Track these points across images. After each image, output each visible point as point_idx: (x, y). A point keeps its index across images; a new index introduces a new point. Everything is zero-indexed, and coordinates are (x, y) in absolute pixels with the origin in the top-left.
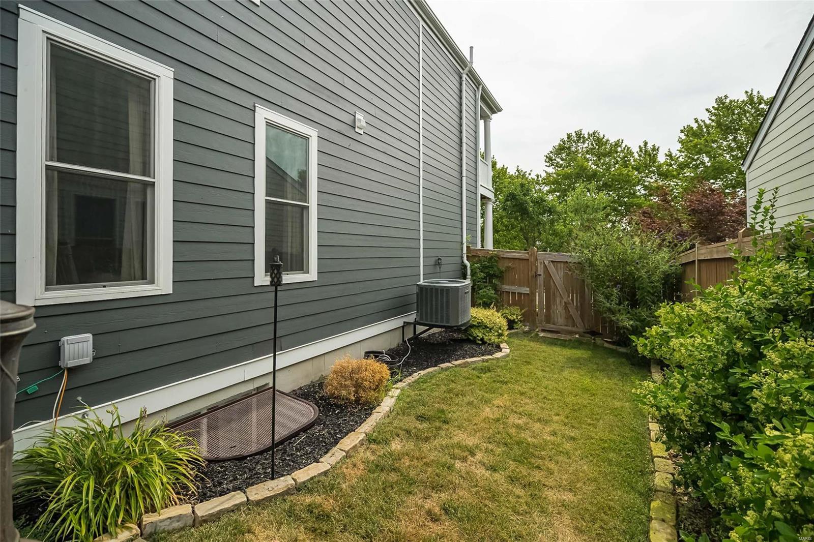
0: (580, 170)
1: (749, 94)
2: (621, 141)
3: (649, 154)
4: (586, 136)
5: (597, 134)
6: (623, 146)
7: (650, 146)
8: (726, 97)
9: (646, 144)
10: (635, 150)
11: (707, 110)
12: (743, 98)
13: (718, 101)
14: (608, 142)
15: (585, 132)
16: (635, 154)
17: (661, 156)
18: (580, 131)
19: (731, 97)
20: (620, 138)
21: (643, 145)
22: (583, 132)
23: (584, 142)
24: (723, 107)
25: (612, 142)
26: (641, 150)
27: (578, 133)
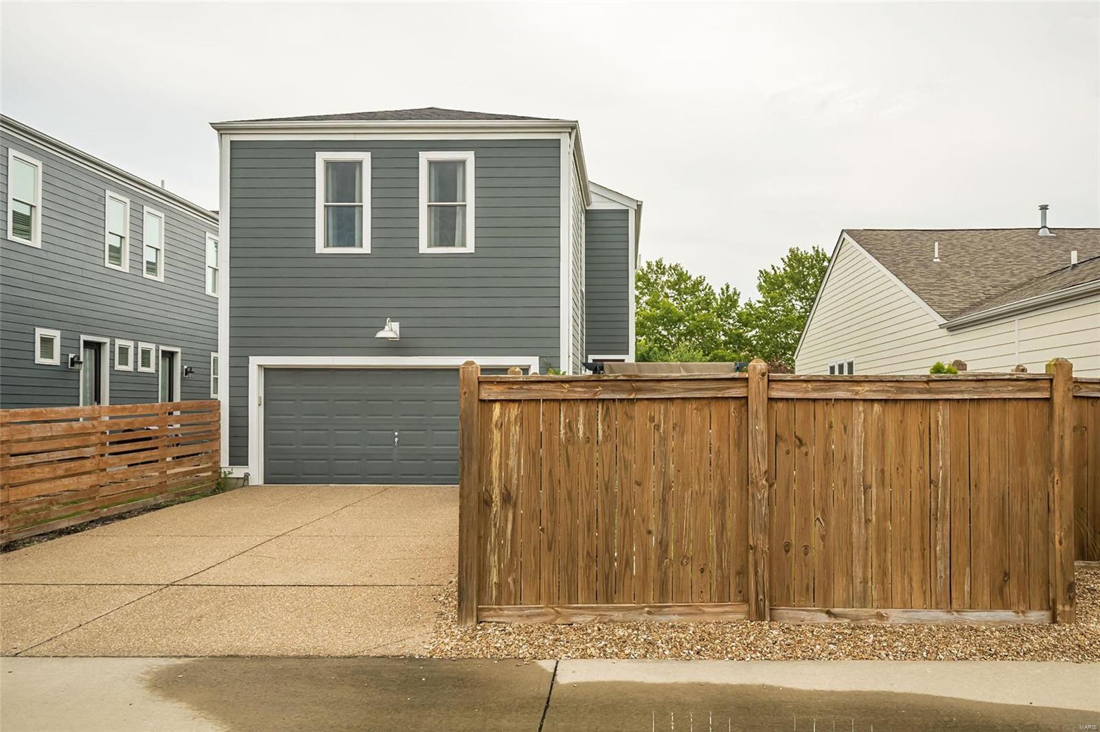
0: (665, 313)
1: (816, 249)
2: (703, 278)
3: (731, 300)
4: (667, 267)
5: (679, 268)
6: (705, 283)
7: (731, 291)
8: (798, 249)
9: (728, 287)
10: (717, 291)
11: (782, 259)
12: (811, 252)
13: (791, 251)
14: (690, 278)
15: (666, 263)
16: (717, 296)
17: (741, 303)
18: (661, 260)
19: (802, 250)
20: (703, 275)
21: (724, 287)
22: (664, 263)
23: (663, 273)
24: (795, 258)
25: (693, 278)
26: (723, 294)
27: (659, 264)
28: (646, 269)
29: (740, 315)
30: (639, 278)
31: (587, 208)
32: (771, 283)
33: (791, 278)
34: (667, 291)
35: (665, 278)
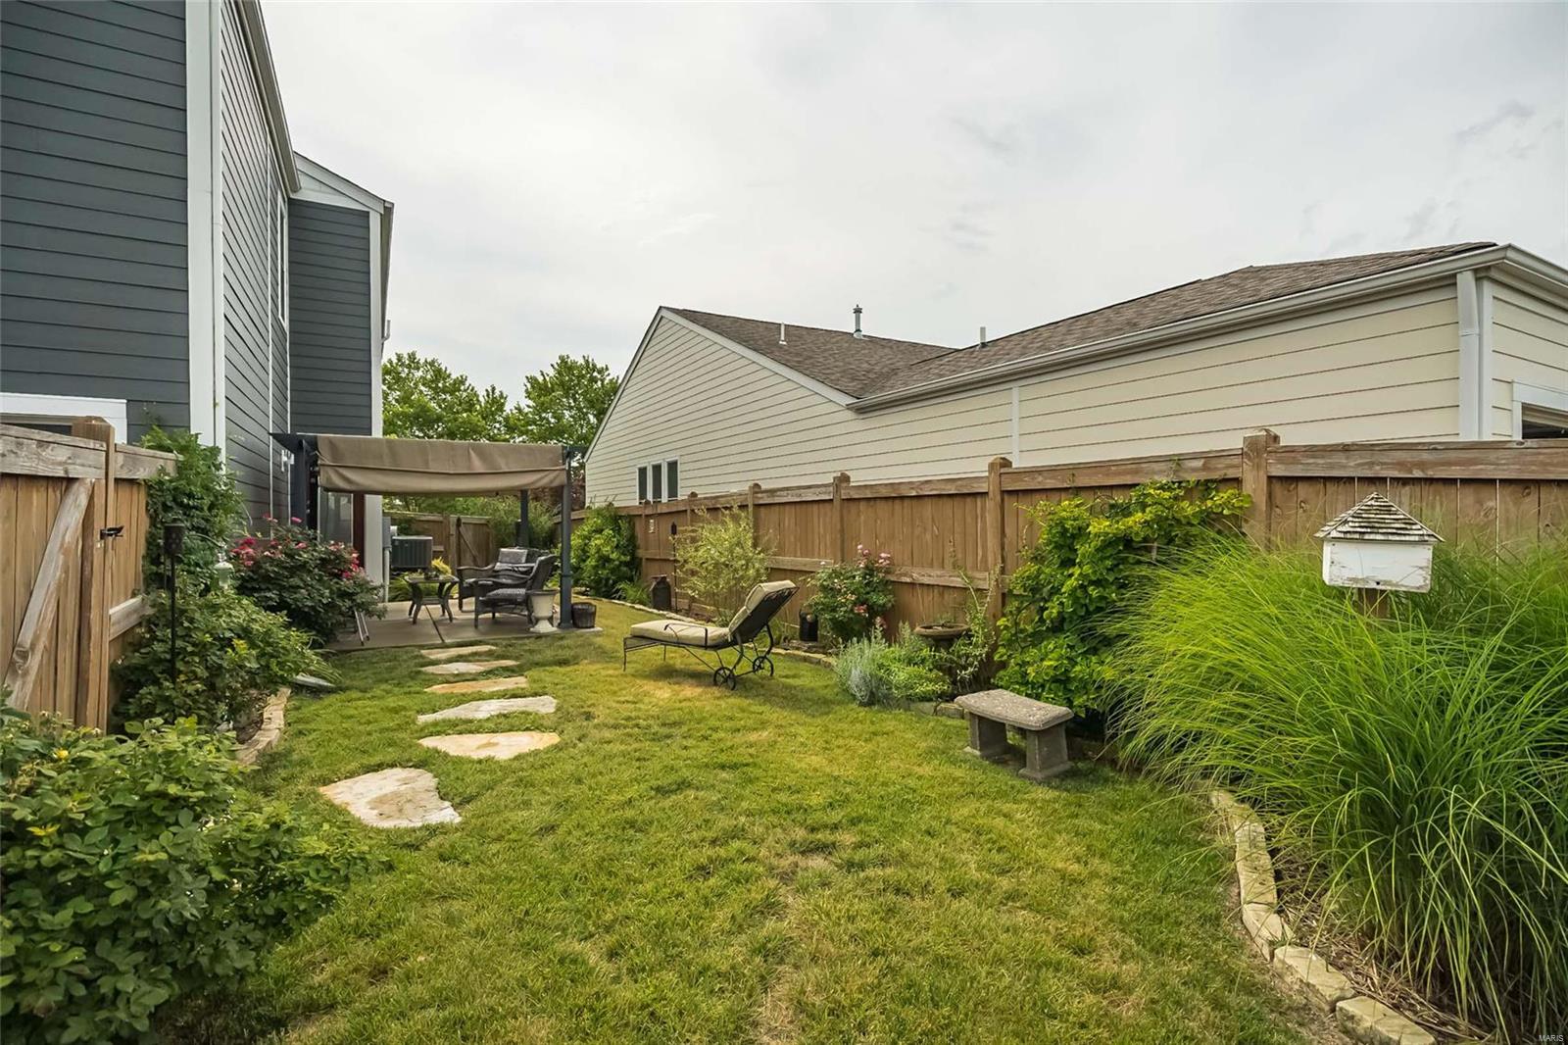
0: (420, 412)
1: (587, 358)
2: (464, 377)
3: (497, 402)
4: (422, 361)
5: (436, 363)
6: (467, 384)
7: (497, 393)
8: (568, 357)
9: (494, 389)
10: (482, 394)
11: (552, 366)
12: (581, 361)
13: (562, 358)
14: (449, 376)
15: (421, 357)
16: (481, 399)
17: (509, 407)
18: (413, 354)
19: (572, 358)
20: (465, 374)
21: (490, 389)
22: (418, 356)
23: (418, 369)
24: (565, 366)
25: (454, 377)
26: (488, 395)
27: (412, 357)
28: (395, 361)
29: (507, 419)
30: (386, 372)
31: (292, 196)
32: (538, 389)
33: (562, 384)
34: (423, 388)
35: (419, 374)
